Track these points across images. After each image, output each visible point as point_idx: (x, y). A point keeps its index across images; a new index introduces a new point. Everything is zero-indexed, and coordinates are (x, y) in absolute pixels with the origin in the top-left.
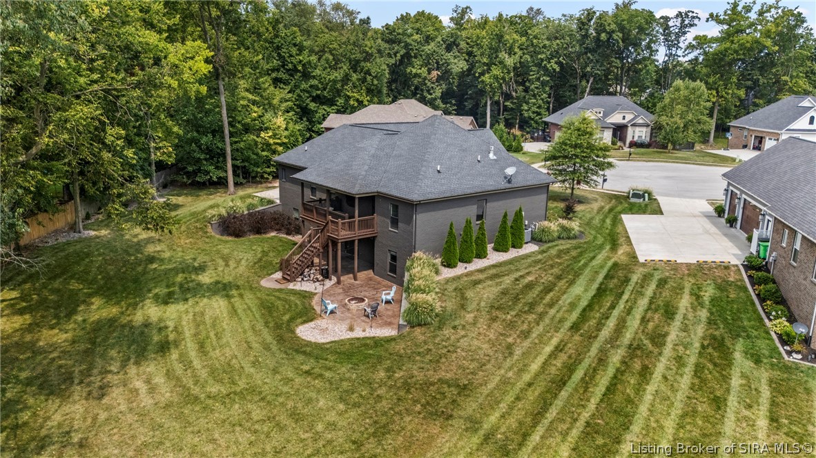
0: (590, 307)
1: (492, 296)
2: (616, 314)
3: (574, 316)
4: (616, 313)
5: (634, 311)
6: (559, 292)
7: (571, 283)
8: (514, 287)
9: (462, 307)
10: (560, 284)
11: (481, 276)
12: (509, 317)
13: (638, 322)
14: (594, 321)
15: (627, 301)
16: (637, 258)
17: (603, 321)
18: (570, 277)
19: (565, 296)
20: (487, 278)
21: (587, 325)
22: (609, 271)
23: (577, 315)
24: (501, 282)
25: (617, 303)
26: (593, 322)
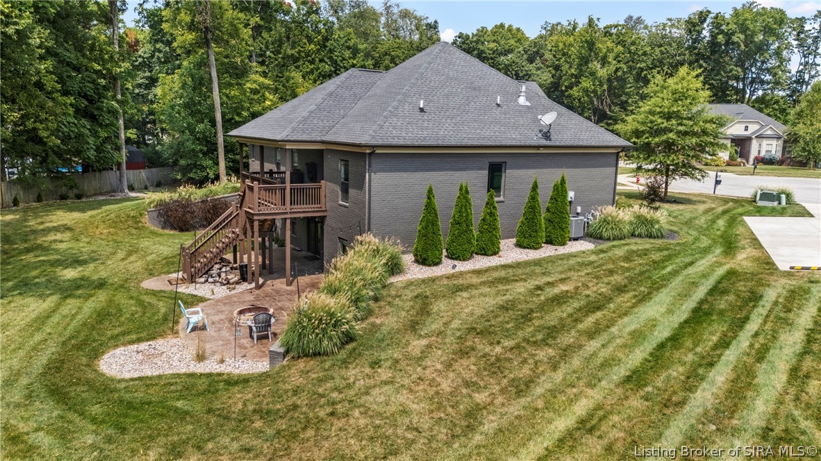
0: (674, 340)
1: (478, 312)
2: (731, 358)
3: (638, 356)
4: (731, 356)
5: (773, 354)
6: (614, 312)
7: (644, 299)
8: (528, 299)
9: (413, 327)
10: (619, 300)
11: (475, 280)
12: (498, 349)
13: (784, 378)
14: (681, 369)
15: (756, 335)
16: (773, 264)
17: (701, 371)
18: (642, 289)
19: (626, 319)
20: (483, 283)
21: (664, 375)
22: (719, 282)
23: (645, 355)
24: (507, 291)
25: (735, 338)
26: (677, 372)
